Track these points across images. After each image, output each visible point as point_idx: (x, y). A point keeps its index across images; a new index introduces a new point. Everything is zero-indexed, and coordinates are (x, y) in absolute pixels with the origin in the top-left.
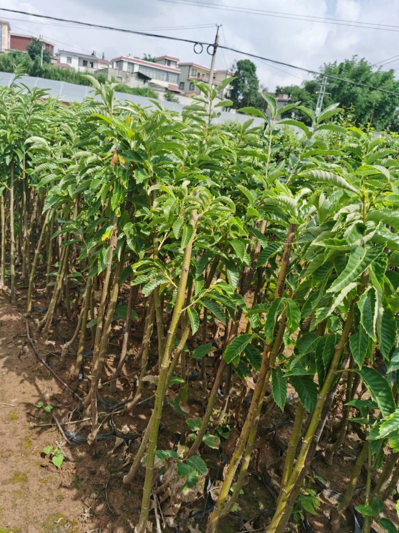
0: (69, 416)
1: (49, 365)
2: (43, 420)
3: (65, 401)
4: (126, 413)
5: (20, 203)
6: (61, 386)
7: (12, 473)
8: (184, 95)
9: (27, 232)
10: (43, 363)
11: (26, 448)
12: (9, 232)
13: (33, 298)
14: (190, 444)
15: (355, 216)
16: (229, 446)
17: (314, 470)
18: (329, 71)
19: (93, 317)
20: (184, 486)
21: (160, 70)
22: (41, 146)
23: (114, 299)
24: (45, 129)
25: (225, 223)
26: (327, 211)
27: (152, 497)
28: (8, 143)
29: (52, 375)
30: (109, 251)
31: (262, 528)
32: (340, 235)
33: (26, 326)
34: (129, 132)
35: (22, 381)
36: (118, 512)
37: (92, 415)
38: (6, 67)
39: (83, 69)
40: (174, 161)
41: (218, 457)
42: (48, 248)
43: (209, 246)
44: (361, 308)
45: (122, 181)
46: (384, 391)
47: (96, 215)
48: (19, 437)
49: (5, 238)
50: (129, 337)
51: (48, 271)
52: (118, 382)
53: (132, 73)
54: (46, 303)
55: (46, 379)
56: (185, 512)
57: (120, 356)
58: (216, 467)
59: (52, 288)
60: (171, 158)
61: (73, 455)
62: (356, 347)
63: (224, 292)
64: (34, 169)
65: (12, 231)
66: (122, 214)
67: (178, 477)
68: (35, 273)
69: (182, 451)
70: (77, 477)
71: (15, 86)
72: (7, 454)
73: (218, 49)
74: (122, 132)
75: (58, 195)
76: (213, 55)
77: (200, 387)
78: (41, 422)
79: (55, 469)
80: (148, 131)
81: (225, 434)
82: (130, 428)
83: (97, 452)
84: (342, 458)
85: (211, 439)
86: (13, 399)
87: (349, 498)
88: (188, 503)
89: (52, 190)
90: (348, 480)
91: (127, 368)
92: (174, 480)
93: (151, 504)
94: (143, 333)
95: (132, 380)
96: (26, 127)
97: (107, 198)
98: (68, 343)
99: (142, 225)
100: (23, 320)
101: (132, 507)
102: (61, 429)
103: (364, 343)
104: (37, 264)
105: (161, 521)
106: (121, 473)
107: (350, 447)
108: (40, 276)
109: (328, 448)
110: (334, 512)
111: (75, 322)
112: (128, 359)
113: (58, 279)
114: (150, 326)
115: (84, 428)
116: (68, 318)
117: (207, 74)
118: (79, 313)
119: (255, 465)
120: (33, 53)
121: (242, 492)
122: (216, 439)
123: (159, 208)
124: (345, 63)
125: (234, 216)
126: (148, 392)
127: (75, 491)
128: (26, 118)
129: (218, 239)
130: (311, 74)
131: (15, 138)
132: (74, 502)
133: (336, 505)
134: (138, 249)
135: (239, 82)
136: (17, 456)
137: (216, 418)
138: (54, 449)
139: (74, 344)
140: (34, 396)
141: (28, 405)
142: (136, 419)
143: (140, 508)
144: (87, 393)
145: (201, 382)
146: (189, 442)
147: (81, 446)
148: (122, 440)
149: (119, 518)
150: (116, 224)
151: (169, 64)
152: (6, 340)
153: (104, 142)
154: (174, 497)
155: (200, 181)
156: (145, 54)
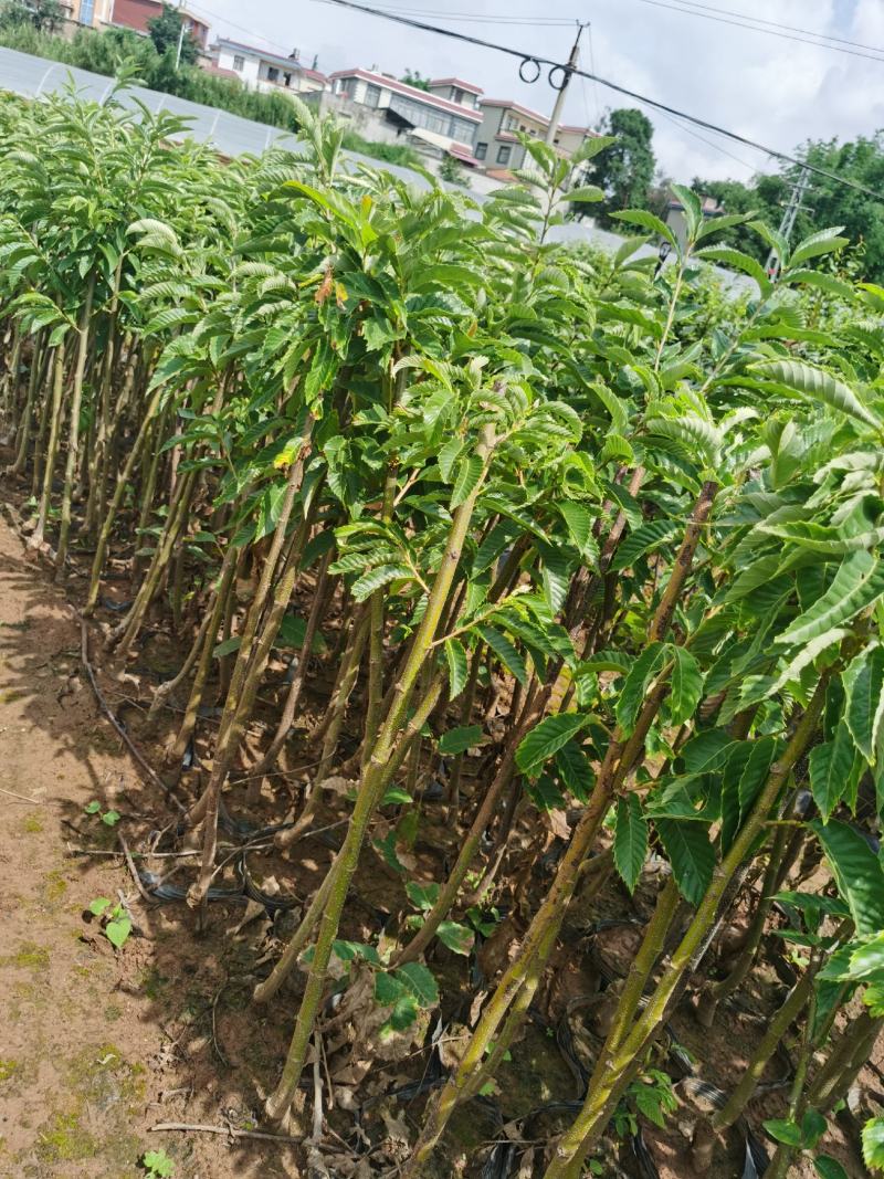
0: (153, 840)
1: (121, 725)
2: (96, 841)
3: (148, 807)
4: (275, 852)
5: (99, 366)
6: (142, 773)
7: (16, 946)
8: (483, 173)
9: (105, 431)
10: (109, 720)
11: (52, 896)
12: (67, 426)
13: (103, 578)
14: (406, 938)
15: (863, 479)
16: (492, 953)
17: (670, 1032)
18: (816, 158)
19: (228, 635)
20: (385, 1024)
21: (438, 110)
22: (162, 242)
23: (282, 601)
24: (172, 207)
25: (553, 464)
26: (796, 463)
27: (312, 1040)
28: (88, 229)
29: (127, 747)
30: (286, 493)
31: (541, 1139)
32: (822, 519)
33: (80, 634)
34: (365, 233)
35: (60, 753)
36: (235, 1059)
37: (202, 846)
38: (98, 63)
39: (266, 87)
40: (457, 310)
41: (463, 974)
42: (149, 471)
43: (511, 508)
44: (849, 687)
45: (335, 339)
46: (867, 880)
47: (262, 411)
48: (39, 871)
49: (56, 438)
50: (303, 689)
51: (141, 524)
52: (266, 784)
53: (374, 109)
54: (128, 592)
55: (111, 755)
56: (378, 1081)
57: (277, 730)
58: (457, 993)
59: (146, 560)
60: (451, 302)
61: (152, 925)
62: (821, 774)
63: (532, 614)
64: (138, 292)
65: (75, 424)
66: (325, 415)
67: (375, 1004)
68: (112, 525)
69: (387, 949)
70: (156, 972)
71: (115, 106)
72: (11, 902)
73: (574, 77)
74: (349, 231)
75: (184, 357)
76: (562, 89)
77: (443, 819)
78: (92, 846)
79: (109, 950)
80: (408, 234)
81: (487, 925)
82: (280, 884)
83: (205, 926)
84: (736, 1016)
85: (455, 931)
86: (35, 787)
87: (740, 1103)
88: (389, 1062)
89: (176, 343)
90: (740, 1063)
91: (287, 756)
92: (364, 1009)
93: (308, 1052)
94: (333, 685)
95: (297, 784)
96: (132, 199)
97: (296, 374)
98: (169, 684)
99: (366, 446)
100: (75, 621)
101: (265, 1052)
102: (132, 865)
103: (843, 768)
104: (120, 506)
105: (325, 1094)
106: (250, 977)
107: (755, 994)
108: (122, 531)
109: (708, 990)
110: (703, 1128)
111: (188, 641)
112: (294, 737)
113: (161, 543)
114: (353, 670)
115: (183, 870)
116: (174, 631)
117: (541, 131)
118: (199, 623)
119: (544, 1001)
120: (162, 37)
121: (508, 1057)
122: (465, 934)
123: (412, 410)
124: (856, 145)
125: (577, 450)
126: (328, 814)
127: (146, 1003)
128: (133, 178)
129: (534, 496)
130: (775, 159)
131: (106, 220)
132: (143, 1026)
133: (711, 1113)
134: (350, 497)
135: (611, 157)
136: (31, 911)
137: (471, 891)
138: (112, 906)
139: (181, 688)
140: (82, 787)
141: (68, 806)
142: (294, 868)
143: (283, 1060)
144: (198, 797)
145: (446, 809)
146: (406, 933)
147: (170, 908)
148: (261, 908)
149: (236, 1074)
150: (309, 435)
151: (458, 99)
152: (35, 660)
153: (305, 250)
154: (361, 1044)
155: (506, 364)
156: (407, 70)
